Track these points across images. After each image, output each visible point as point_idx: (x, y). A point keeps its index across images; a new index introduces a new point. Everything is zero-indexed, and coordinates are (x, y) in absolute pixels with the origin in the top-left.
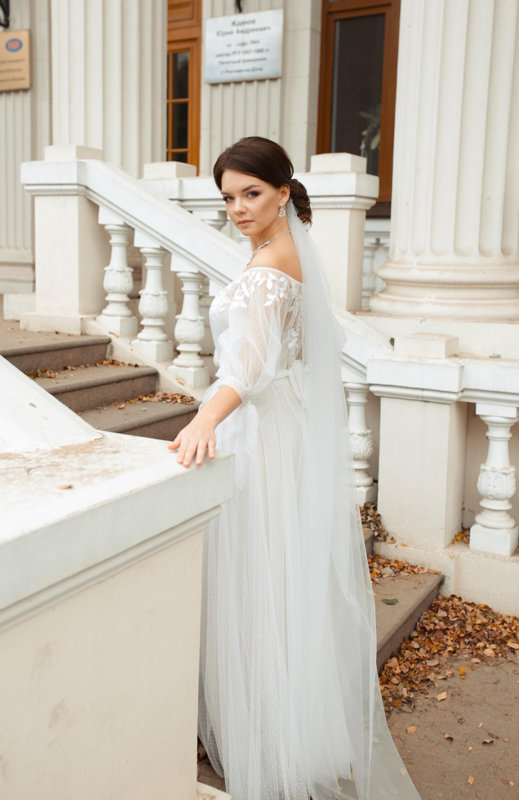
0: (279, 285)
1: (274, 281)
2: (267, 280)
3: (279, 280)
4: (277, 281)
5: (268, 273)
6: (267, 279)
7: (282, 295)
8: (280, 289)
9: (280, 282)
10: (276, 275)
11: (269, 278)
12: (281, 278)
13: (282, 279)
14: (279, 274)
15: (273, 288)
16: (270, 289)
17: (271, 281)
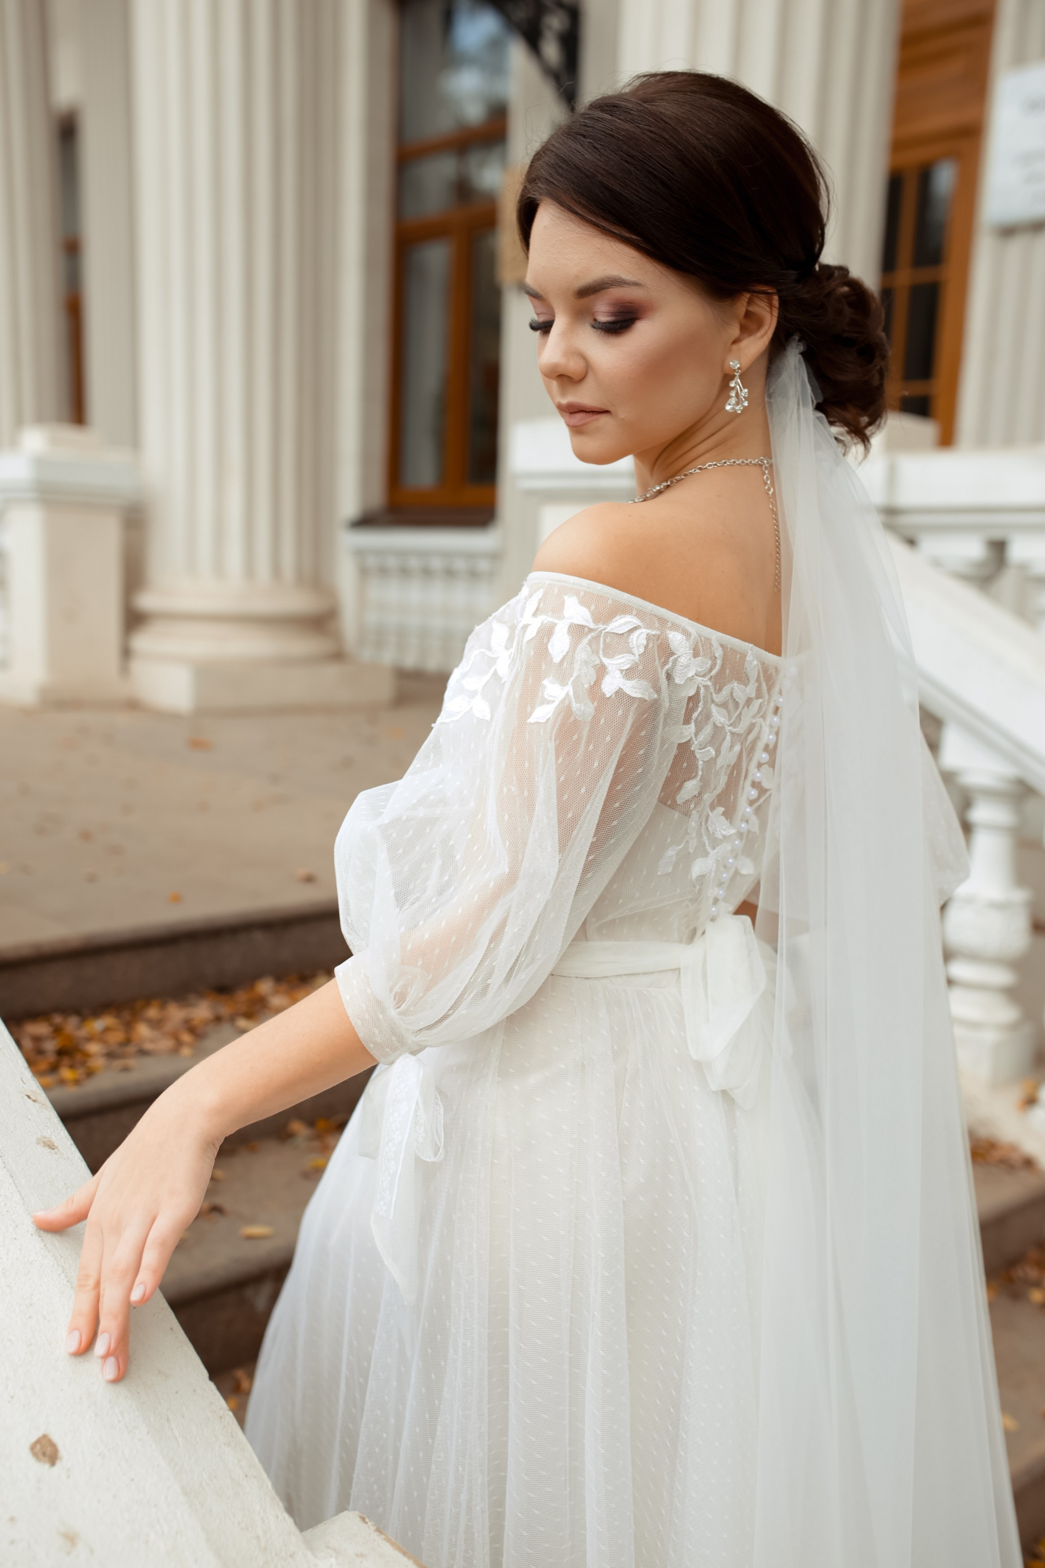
0: (602, 646)
1: (577, 631)
2: (556, 625)
3: (601, 627)
4: (591, 630)
5: (566, 598)
6: (556, 621)
7: (611, 684)
8: (606, 661)
9: (607, 632)
10: (593, 608)
11: (561, 617)
12: (618, 617)
13: (620, 624)
14: (610, 602)
15: (569, 656)
16: (557, 659)
17: (566, 629)
